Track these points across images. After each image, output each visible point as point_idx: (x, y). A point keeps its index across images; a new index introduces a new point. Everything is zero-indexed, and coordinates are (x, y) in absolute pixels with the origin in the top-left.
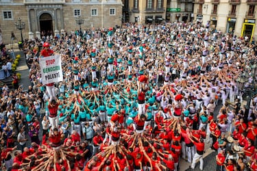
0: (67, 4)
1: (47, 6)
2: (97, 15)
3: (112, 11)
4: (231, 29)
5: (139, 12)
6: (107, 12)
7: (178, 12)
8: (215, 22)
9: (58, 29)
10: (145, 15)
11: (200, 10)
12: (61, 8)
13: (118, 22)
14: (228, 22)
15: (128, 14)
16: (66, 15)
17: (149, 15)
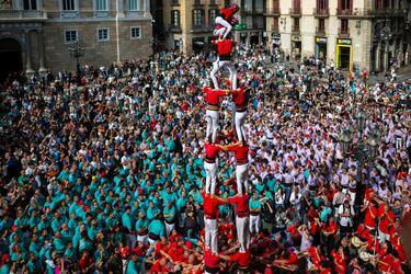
0: (51, 20)
1: (10, 26)
2: (108, 39)
3: (135, 32)
4: (322, 54)
5: (181, 32)
6: (126, 33)
7: (243, 29)
8: (299, 45)
9: (32, 68)
10: (191, 37)
11: (276, 26)
12: (40, 29)
13: (147, 49)
14: (316, 43)
15: (162, 35)
16: (49, 41)
17: (198, 36)
